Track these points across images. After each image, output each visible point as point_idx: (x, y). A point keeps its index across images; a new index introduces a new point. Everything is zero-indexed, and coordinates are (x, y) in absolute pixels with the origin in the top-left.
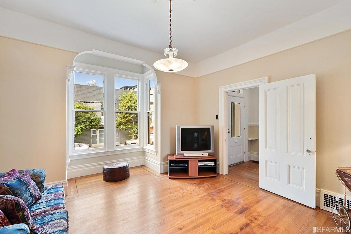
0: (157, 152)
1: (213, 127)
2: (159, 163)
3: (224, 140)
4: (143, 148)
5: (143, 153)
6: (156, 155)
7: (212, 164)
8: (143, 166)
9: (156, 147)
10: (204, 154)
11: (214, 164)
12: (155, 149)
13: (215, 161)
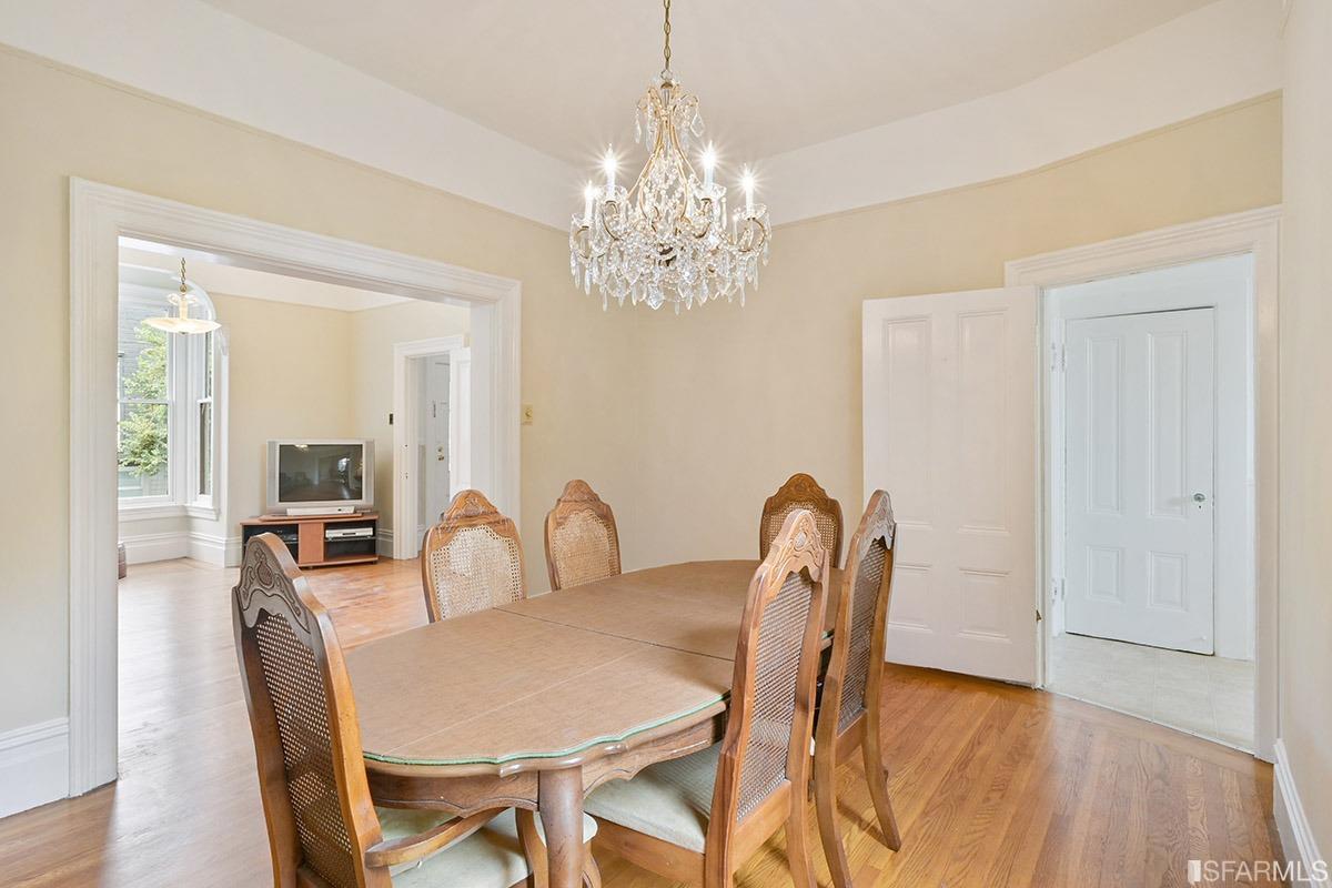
0: (218, 512)
1: (371, 444)
2: (223, 539)
3: (404, 476)
4: (185, 509)
5: (185, 521)
6: (217, 520)
7: (368, 532)
8: (185, 560)
9: (217, 500)
10: (346, 508)
11: (371, 533)
12: (214, 504)
13: (371, 524)
